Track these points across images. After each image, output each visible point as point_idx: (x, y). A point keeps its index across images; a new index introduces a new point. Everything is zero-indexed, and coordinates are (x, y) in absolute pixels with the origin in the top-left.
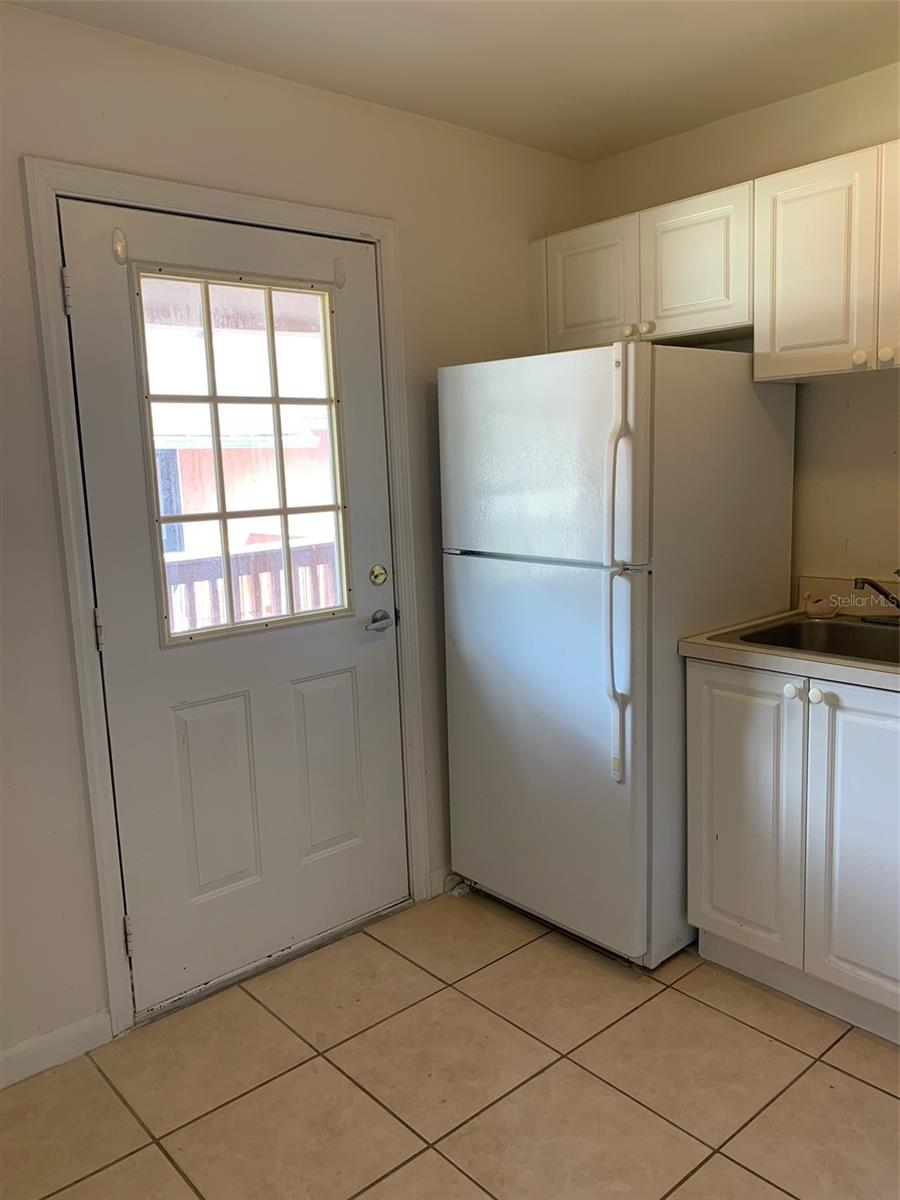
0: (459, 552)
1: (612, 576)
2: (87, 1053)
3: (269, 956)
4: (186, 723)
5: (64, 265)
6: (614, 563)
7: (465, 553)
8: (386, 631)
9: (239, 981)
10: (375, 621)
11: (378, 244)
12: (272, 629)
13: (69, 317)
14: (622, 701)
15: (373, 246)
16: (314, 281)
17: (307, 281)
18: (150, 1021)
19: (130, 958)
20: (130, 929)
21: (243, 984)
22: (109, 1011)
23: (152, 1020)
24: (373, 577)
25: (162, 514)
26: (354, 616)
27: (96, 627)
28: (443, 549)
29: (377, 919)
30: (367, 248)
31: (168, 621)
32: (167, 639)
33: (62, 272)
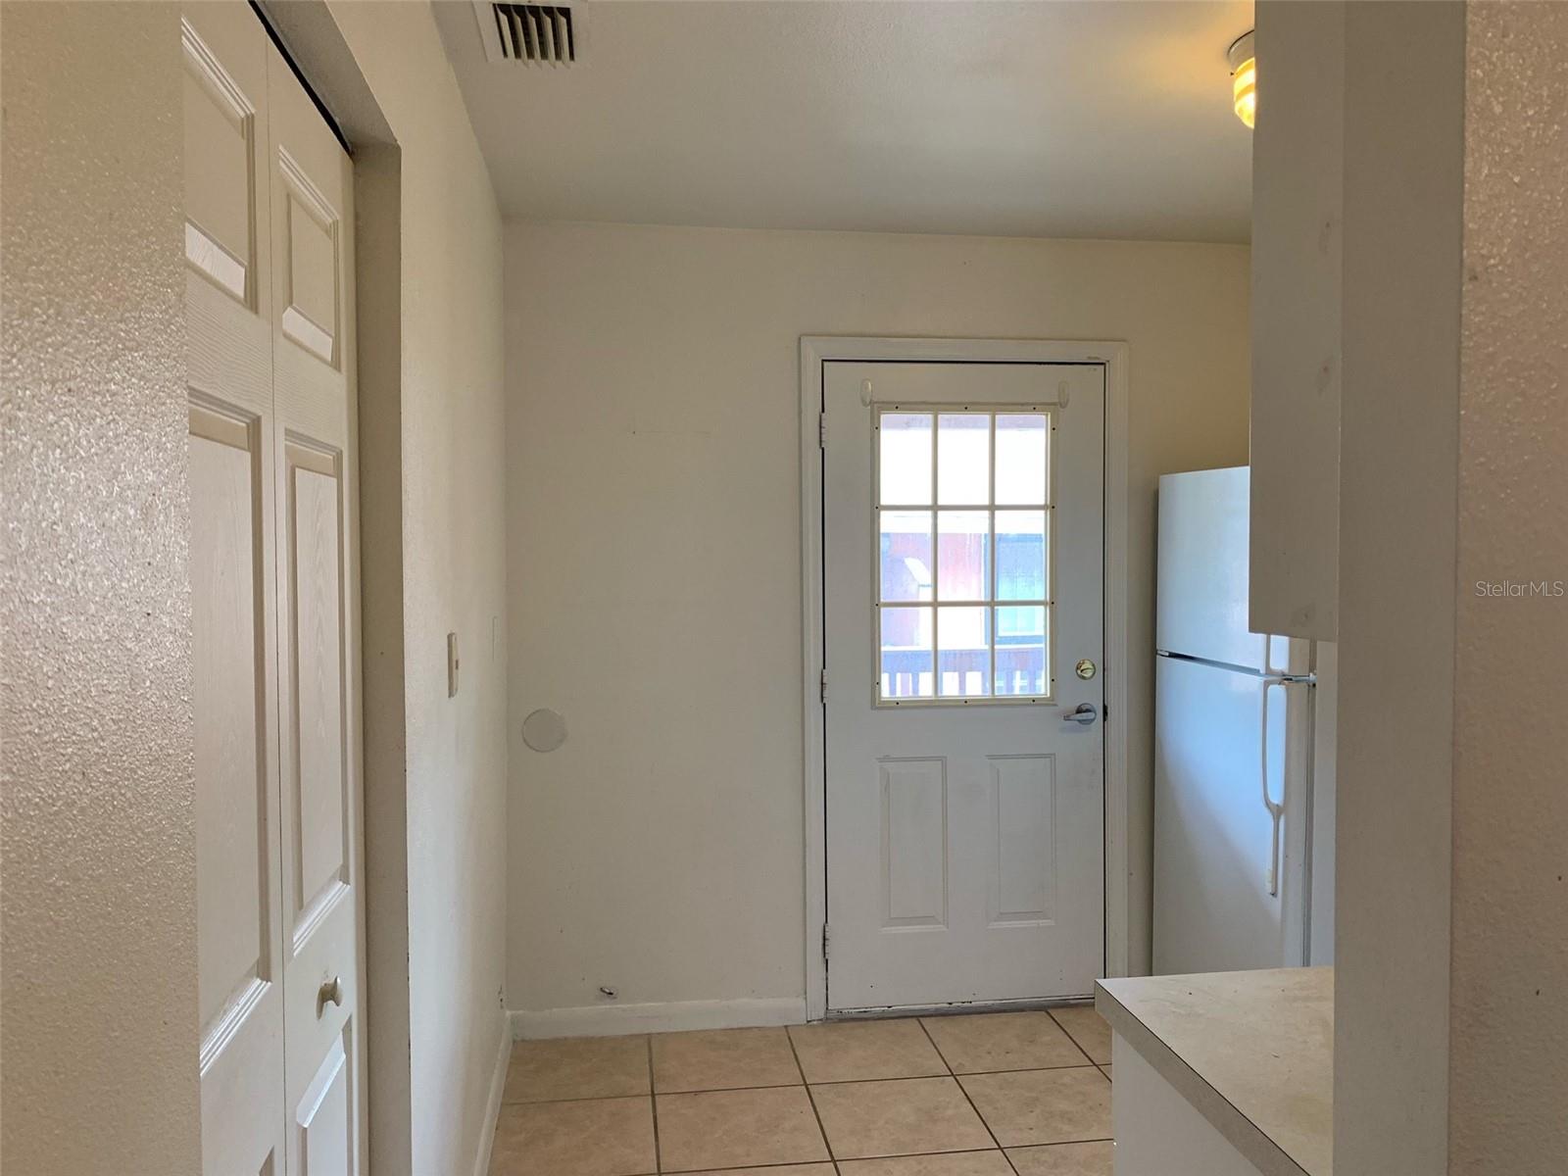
0: (1167, 654)
1: (1267, 684)
2: (786, 1027)
3: (950, 1004)
4: (888, 774)
5: (823, 411)
6: (1269, 671)
7: (1173, 655)
8: (1093, 724)
9: (919, 1016)
10: (1079, 711)
11: (1107, 365)
12: (969, 706)
13: (823, 449)
14: (1277, 812)
15: (1102, 367)
16: (1036, 404)
17: (1027, 404)
18: (837, 1020)
19: (827, 961)
20: (828, 935)
21: (921, 1019)
22: (806, 998)
23: (841, 1021)
24: (1079, 672)
25: (882, 600)
26: (1055, 705)
27: (822, 684)
28: (1157, 651)
29: (1064, 1005)
30: (1095, 369)
31: (880, 688)
32: (877, 702)
33: (820, 416)
